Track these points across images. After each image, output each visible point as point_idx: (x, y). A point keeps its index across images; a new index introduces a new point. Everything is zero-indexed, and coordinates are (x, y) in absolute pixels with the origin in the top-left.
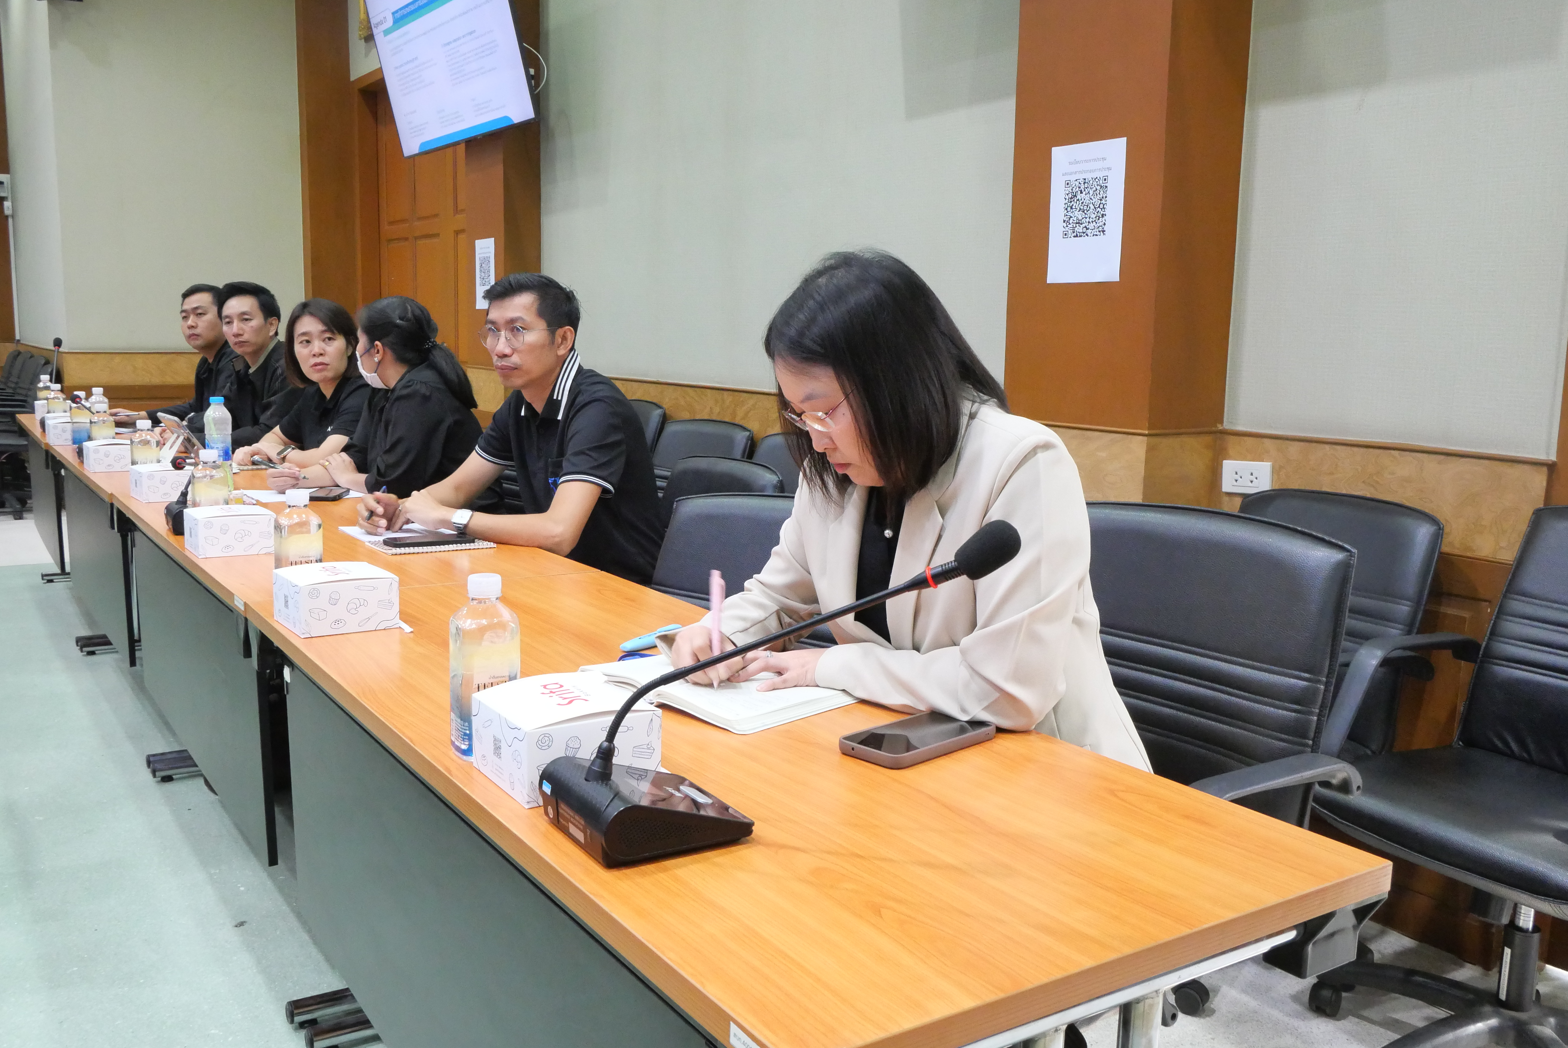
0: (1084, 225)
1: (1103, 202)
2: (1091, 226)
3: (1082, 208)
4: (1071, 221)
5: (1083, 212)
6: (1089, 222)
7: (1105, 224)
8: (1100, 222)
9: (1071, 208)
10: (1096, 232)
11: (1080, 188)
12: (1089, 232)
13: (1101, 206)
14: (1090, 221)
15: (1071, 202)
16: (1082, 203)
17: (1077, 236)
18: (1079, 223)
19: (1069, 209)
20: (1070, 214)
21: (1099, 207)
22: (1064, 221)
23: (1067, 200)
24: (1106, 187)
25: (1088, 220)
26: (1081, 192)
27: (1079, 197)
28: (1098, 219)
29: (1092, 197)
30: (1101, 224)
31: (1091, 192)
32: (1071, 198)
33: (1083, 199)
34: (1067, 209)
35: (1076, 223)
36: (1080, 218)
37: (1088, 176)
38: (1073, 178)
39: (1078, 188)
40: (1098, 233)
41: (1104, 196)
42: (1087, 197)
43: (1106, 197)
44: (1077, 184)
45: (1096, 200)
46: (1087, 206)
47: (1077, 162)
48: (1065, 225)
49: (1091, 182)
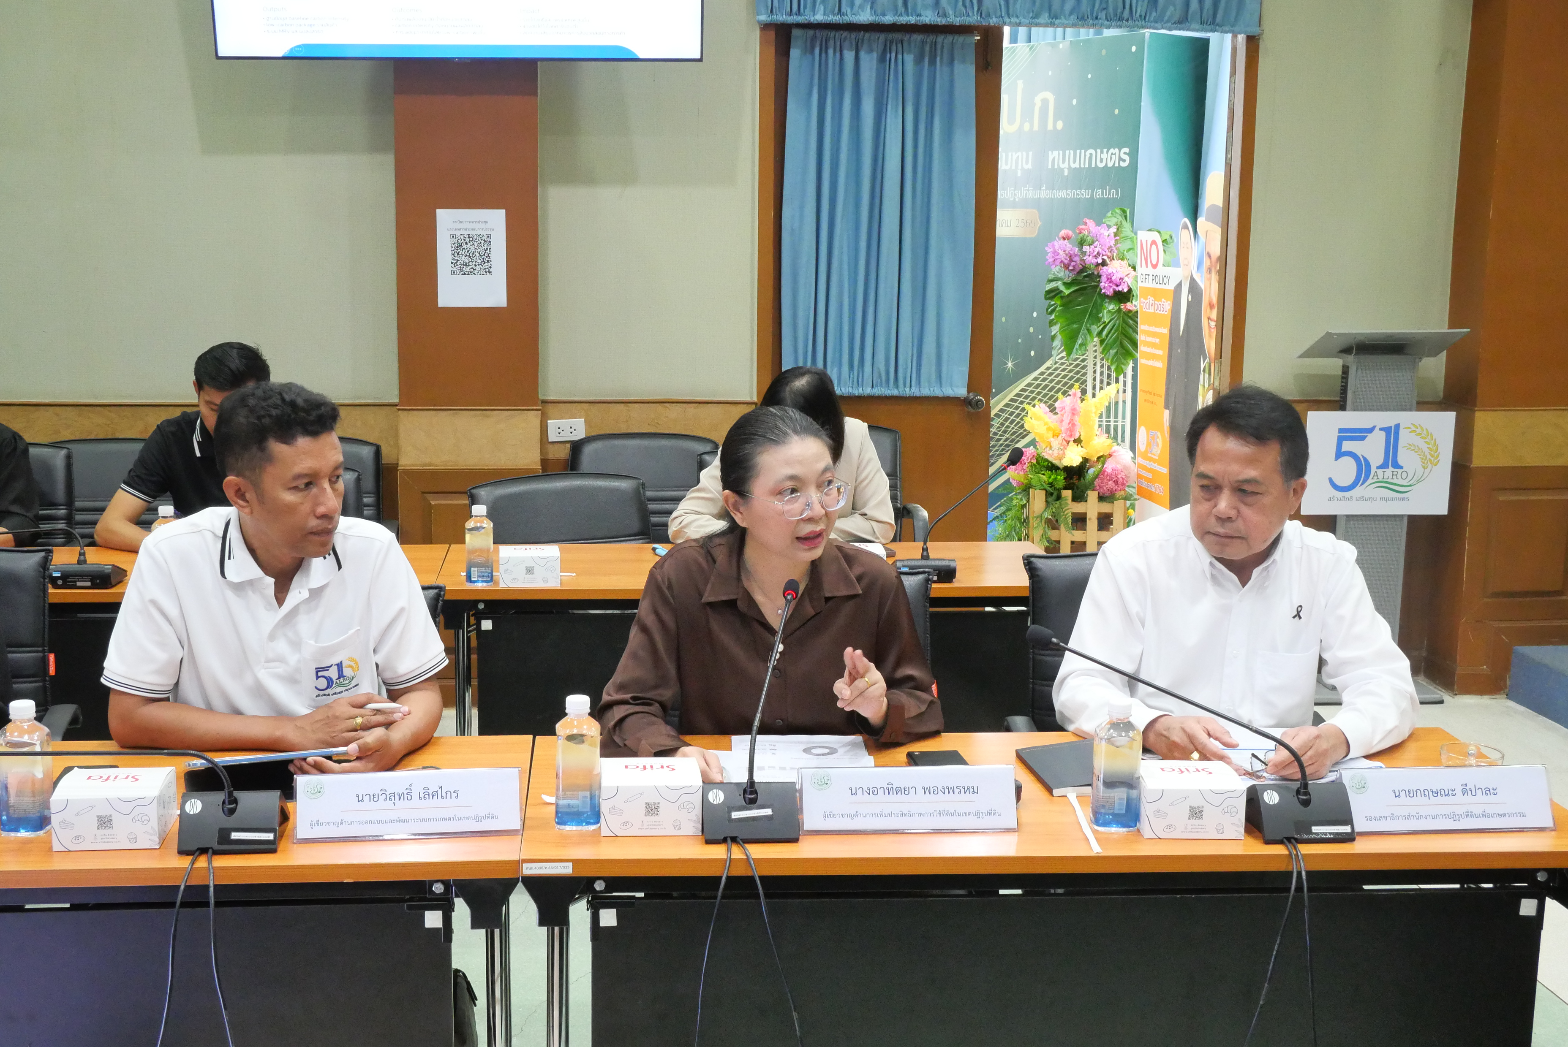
0: (471, 267)
1: (488, 251)
2: (478, 268)
3: (468, 254)
4: (458, 263)
5: (470, 257)
6: (475, 265)
7: (490, 267)
8: (486, 266)
9: (458, 254)
10: (483, 272)
11: (465, 240)
12: (476, 272)
13: (486, 255)
14: (477, 264)
15: (457, 250)
16: (468, 251)
17: (465, 274)
18: (466, 265)
19: (456, 255)
20: (456, 258)
21: (484, 255)
22: (452, 263)
23: (453, 249)
24: (490, 242)
25: (474, 263)
26: (466, 243)
27: (464, 246)
28: (484, 263)
29: (477, 248)
30: (487, 267)
31: (476, 244)
32: (457, 247)
33: (468, 249)
34: (454, 254)
35: (464, 265)
36: (467, 261)
37: (472, 233)
38: (458, 233)
39: (463, 241)
40: (484, 273)
41: (489, 248)
42: (472, 248)
43: (490, 249)
44: (462, 237)
45: (481, 250)
46: (473, 254)
47: (461, 222)
48: (453, 266)
49: (475, 237)
